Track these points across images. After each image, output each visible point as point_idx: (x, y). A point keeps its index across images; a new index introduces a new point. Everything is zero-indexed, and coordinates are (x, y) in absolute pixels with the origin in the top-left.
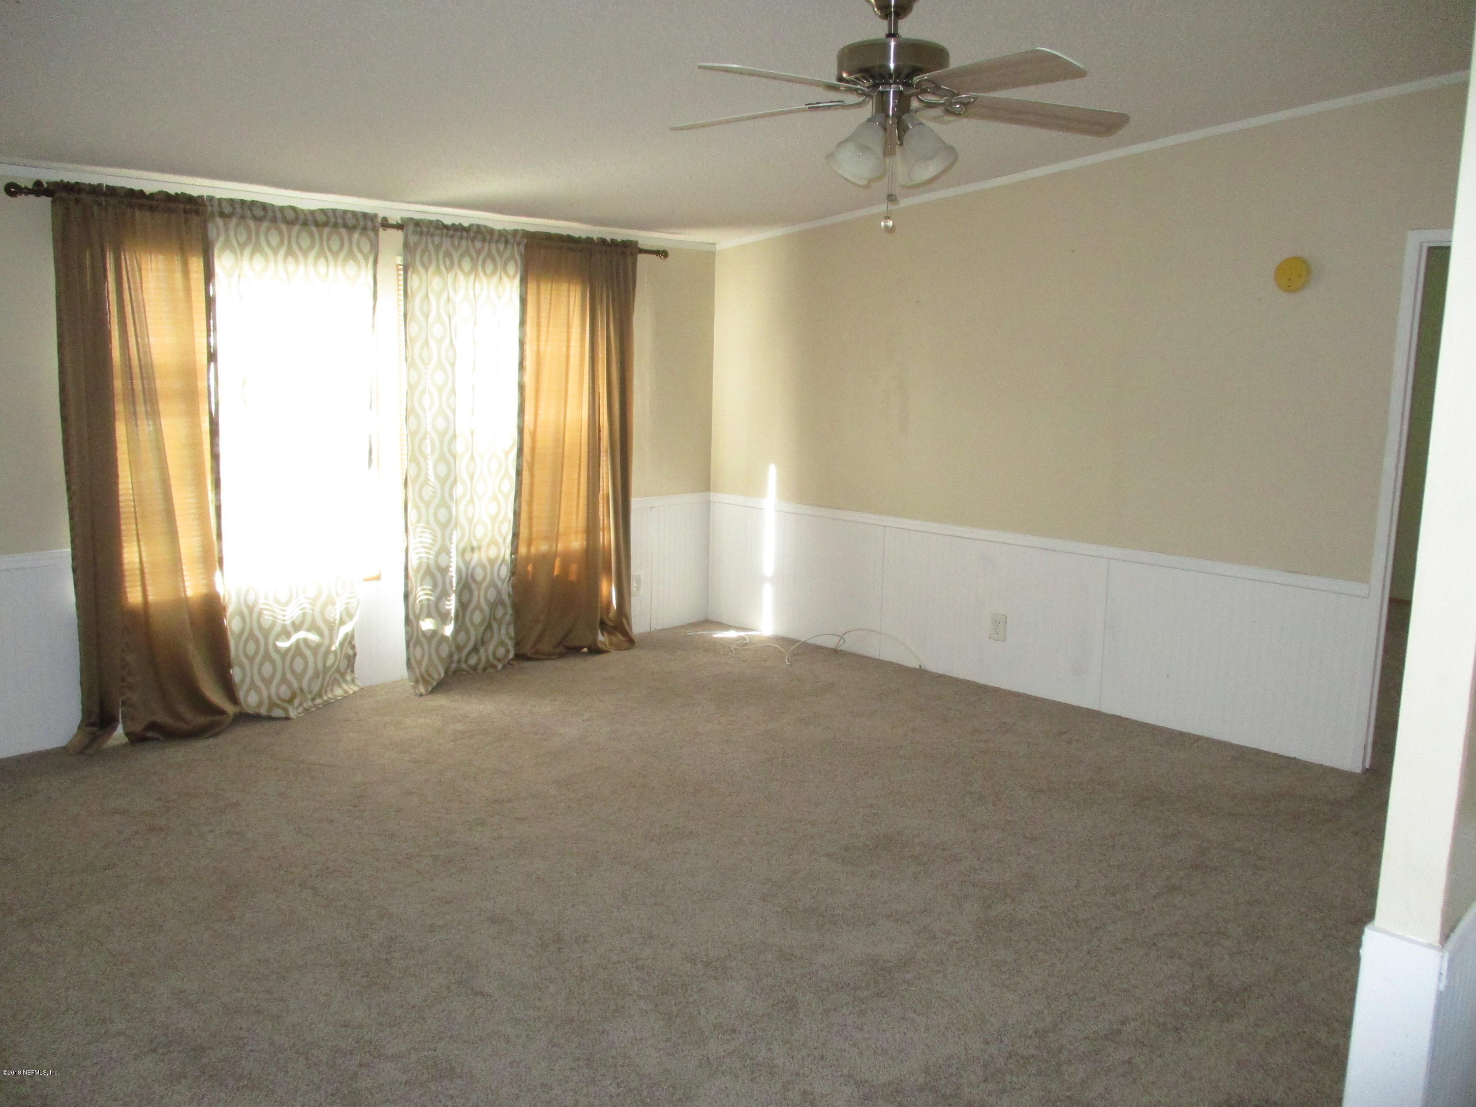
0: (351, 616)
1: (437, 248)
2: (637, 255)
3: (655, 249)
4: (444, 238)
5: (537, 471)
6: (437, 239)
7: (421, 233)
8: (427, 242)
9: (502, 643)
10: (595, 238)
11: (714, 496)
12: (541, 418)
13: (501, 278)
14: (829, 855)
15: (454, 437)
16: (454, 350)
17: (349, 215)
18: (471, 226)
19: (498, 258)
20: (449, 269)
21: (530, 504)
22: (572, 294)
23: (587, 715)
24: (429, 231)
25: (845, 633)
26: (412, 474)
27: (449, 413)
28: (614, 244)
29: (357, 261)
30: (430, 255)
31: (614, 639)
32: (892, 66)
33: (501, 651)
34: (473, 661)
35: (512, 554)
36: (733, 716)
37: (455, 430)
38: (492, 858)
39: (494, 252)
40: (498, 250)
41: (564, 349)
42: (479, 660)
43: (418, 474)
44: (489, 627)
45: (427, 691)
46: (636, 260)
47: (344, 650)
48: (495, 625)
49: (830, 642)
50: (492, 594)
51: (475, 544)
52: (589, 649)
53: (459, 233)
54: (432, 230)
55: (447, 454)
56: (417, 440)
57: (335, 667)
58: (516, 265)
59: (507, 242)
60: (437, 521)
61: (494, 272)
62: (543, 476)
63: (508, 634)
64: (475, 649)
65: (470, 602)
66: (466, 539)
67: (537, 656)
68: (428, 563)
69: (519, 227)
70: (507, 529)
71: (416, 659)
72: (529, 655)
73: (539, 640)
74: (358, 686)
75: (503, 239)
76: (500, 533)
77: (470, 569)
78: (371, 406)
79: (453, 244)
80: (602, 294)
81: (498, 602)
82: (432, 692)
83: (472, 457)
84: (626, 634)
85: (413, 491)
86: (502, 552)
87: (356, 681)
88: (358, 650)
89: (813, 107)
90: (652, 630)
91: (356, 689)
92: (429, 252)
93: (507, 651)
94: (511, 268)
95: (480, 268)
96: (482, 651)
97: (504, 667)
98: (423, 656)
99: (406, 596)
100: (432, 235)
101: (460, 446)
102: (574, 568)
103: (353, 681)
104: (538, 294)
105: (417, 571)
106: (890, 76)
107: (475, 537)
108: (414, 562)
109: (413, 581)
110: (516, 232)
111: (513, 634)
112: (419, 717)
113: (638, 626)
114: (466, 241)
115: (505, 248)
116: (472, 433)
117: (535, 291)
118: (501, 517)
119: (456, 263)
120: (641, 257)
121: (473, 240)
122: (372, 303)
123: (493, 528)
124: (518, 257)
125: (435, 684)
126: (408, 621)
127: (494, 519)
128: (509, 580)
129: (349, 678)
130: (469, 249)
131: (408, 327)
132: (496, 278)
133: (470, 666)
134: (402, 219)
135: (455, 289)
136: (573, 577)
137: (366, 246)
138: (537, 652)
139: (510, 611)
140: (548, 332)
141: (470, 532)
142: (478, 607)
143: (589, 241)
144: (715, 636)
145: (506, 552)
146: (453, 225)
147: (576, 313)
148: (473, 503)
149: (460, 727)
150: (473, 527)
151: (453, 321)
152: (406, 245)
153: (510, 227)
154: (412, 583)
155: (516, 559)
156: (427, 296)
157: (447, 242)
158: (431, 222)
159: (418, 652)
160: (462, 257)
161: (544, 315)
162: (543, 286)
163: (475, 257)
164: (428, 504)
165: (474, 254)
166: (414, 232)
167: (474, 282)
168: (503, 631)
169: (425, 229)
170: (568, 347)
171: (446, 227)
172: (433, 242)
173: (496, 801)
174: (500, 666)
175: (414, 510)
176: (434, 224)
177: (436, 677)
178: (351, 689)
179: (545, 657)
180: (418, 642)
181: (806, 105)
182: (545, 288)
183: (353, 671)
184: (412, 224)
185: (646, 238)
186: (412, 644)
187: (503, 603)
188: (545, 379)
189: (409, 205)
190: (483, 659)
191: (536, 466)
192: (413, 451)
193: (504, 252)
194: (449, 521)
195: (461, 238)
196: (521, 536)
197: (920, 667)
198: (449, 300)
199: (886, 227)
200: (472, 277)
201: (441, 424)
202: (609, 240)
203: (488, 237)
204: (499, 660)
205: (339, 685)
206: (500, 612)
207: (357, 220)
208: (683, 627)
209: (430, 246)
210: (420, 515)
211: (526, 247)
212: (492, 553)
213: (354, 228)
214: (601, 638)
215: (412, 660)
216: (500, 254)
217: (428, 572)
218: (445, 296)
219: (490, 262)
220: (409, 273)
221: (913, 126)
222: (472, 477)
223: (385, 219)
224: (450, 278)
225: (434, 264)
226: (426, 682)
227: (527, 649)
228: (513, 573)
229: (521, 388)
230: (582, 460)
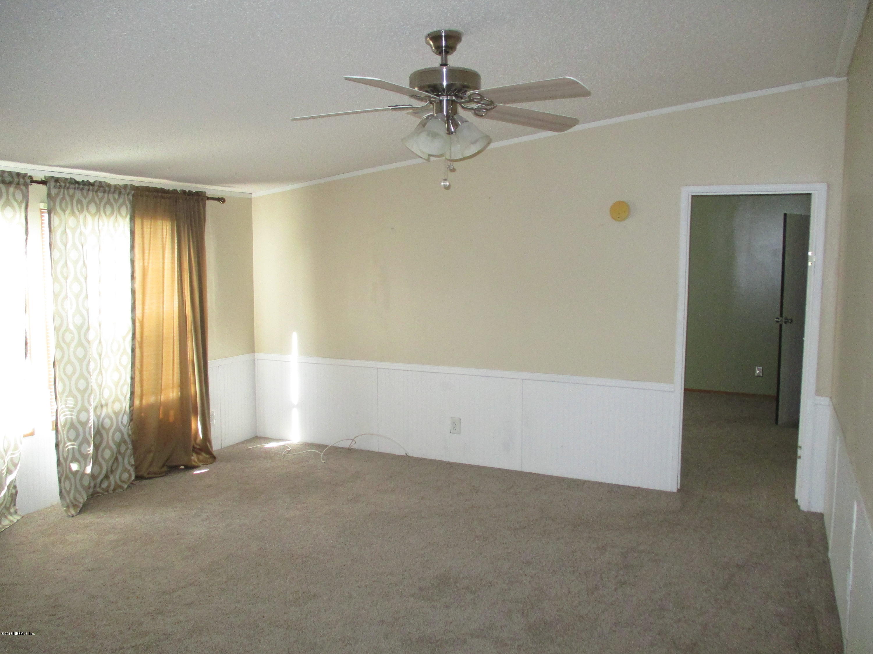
0: (15, 465)
1: (72, 197)
2: (206, 201)
3: (217, 197)
4: (77, 191)
5: (145, 349)
6: (71, 191)
7: (60, 187)
8: (64, 194)
9: (125, 470)
10: (178, 190)
11: (257, 356)
12: (147, 311)
13: (116, 217)
14: (412, 596)
15: (88, 329)
16: (86, 268)
17: (6, 175)
18: (95, 182)
19: (114, 203)
20: (81, 211)
21: (141, 371)
22: (165, 227)
23: (204, 516)
24: (66, 186)
25: (356, 437)
26: (58, 357)
27: (85, 313)
28: (190, 193)
29: (12, 206)
30: (66, 202)
31: (201, 457)
32: (445, 84)
33: (125, 476)
34: (105, 485)
35: (130, 407)
36: (304, 503)
37: (89, 323)
38: (180, 640)
39: (112, 200)
40: (114, 199)
41: (161, 264)
42: (109, 485)
43: (63, 357)
44: (116, 459)
45: (76, 512)
46: (205, 204)
47: (10, 491)
48: (120, 458)
49: (346, 444)
50: (118, 436)
51: (103, 402)
52: (185, 466)
53: (87, 187)
54: (68, 185)
55: (84, 341)
56: (61, 333)
57: (3, 505)
58: (127, 209)
59: (120, 193)
60: (78, 389)
61: (113, 213)
62: (149, 352)
63: (129, 463)
64: (107, 477)
65: (101, 443)
66: (97, 400)
67: (150, 476)
68: (72, 418)
69: (129, 183)
70: (127, 390)
71: (66, 490)
72: (145, 475)
73: (151, 465)
74: (20, 515)
75: (117, 191)
76: (122, 394)
77: (100, 421)
78: (26, 311)
79: (82, 194)
80: (184, 228)
81: (123, 441)
82: (80, 512)
83: (100, 342)
84: (209, 452)
85: (59, 369)
86: (124, 405)
87: (18, 512)
88: (18, 488)
89: (395, 108)
90: (222, 448)
91: (19, 518)
92: (66, 200)
93: (130, 476)
94: (124, 211)
95: (102, 212)
96: (111, 477)
97: (129, 487)
98: (70, 488)
99: (57, 446)
100: (68, 188)
101: (91, 336)
102: (172, 413)
103: (16, 512)
104: (142, 228)
105: (64, 426)
106: (444, 90)
107: (103, 397)
108: (62, 420)
109: (62, 433)
110: (125, 186)
111: (133, 463)
112: (78, 534)
113: (216, 446)
114: (91, 192)
115: (119, 197)
116: (100, 325)
117: (140, 226)
118: (122, 382)
119: (85, 209)
120: (208, 202)
121: (96, 192)
122: (25, 237)
123: (116, 389)
124: (128, 204)
125: (81, 505)
126: (59, 463)
127: (117, 384)
128: (129, 425)
129: (12, 510)
130: (125, 201)
131: (52, 253)
132: (113, 218)
133: (103, 489)
134: (45, 177)
135: (85, 225)
136: (171, 419)
137: (19, 196)
138: (149, 473)
139: (130, 446)
140: (149, 253)
141: (100, 395)
142: (108, 446)
143: (174, 192)
144: (265, 447)
145: (126, 405)
146: (83, 181)
147: (167, 239)
148: (102, 374)
149: (112, 537)
150: (102, 389)
151: (84, 248)
152: (49, 195)
153: (122, 183)
154: (61, 436)
155: (133, 410)
156: (65, 231)
157: (78, 194)
158: (66, 179)
159: (67, 484)
160: (89, 203)
161: (147, 241)
162: (145, 222)
163: (98, 203)
164: (70, 378)
165: (98, 201)
166: (55, 187)
167: (99, 220)
168: (126, 461)
169: (63, 184)
170: (163, 263)
171: (77, 182)
172: (68, 194)
173: (164, 592)
174: (126, 486)
175: (60, 383)
176: (69, 181)
177: (81, 501)
178: (15, 518)
179: (157, 476)
180: (67, 477)
181: (389, 107)
182: (147, 223)
183: (15, 505)
184: (53, 180)
185: (211, 190)
186: (62, 480)
187: (125, 442)
188: (149, 286)
189: (51, 167)
190: (113, 483)
191: (145, 345)
192: (58, 341)
193: (118, 200)
194: (86, 389)
195: (89, 190)
196: (135, 394)
197: (406, 454)
198: (81, 233)
199: (445, 185)
200: (97, 217)
201: (78, 321)
202: (187, 191)
203: (107, 189)
204: (124, 482)
205: (6, 517)
206: (123, 448)
207: (12, 177)
208: (243, 443)
209: (67, 198)
210: (64, 385)
211: (133, 196)
212: (117, 407)
213: (10, 183)
214: (194, 457)
215: (63, 490)
216: (116, 201)
217: (72, 426)
218: (78, 231)
219: (108, 205)
220: (52, 215)
221: (462, 123)
222: (100, 355)
223: (31, 177)
224: (81, 218)
225: (69, 208)
226: (75, 506)
227: (143, 472)
228: (131, 420)
229: (133, 292)
230: (175, 338)
